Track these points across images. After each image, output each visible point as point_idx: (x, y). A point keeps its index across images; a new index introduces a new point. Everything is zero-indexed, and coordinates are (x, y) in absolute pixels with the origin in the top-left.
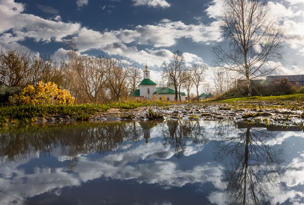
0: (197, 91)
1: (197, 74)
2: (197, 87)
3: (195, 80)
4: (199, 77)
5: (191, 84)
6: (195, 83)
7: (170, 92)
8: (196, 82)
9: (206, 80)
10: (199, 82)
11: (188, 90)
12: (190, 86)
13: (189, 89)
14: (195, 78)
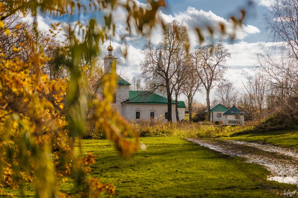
0: (208, 99)
1: (209, 66)
2: (208, 90)
3: (204, 77)
4: (213, 72)
5: (196, 85)
6: (204, 84)
7: (156, 101)
8: (207, 81)
9: (224, 78)
10: (211, 81)
11: (190, 97)
12: (194, 88)
13: (192, 94)
14: (204, 73)
